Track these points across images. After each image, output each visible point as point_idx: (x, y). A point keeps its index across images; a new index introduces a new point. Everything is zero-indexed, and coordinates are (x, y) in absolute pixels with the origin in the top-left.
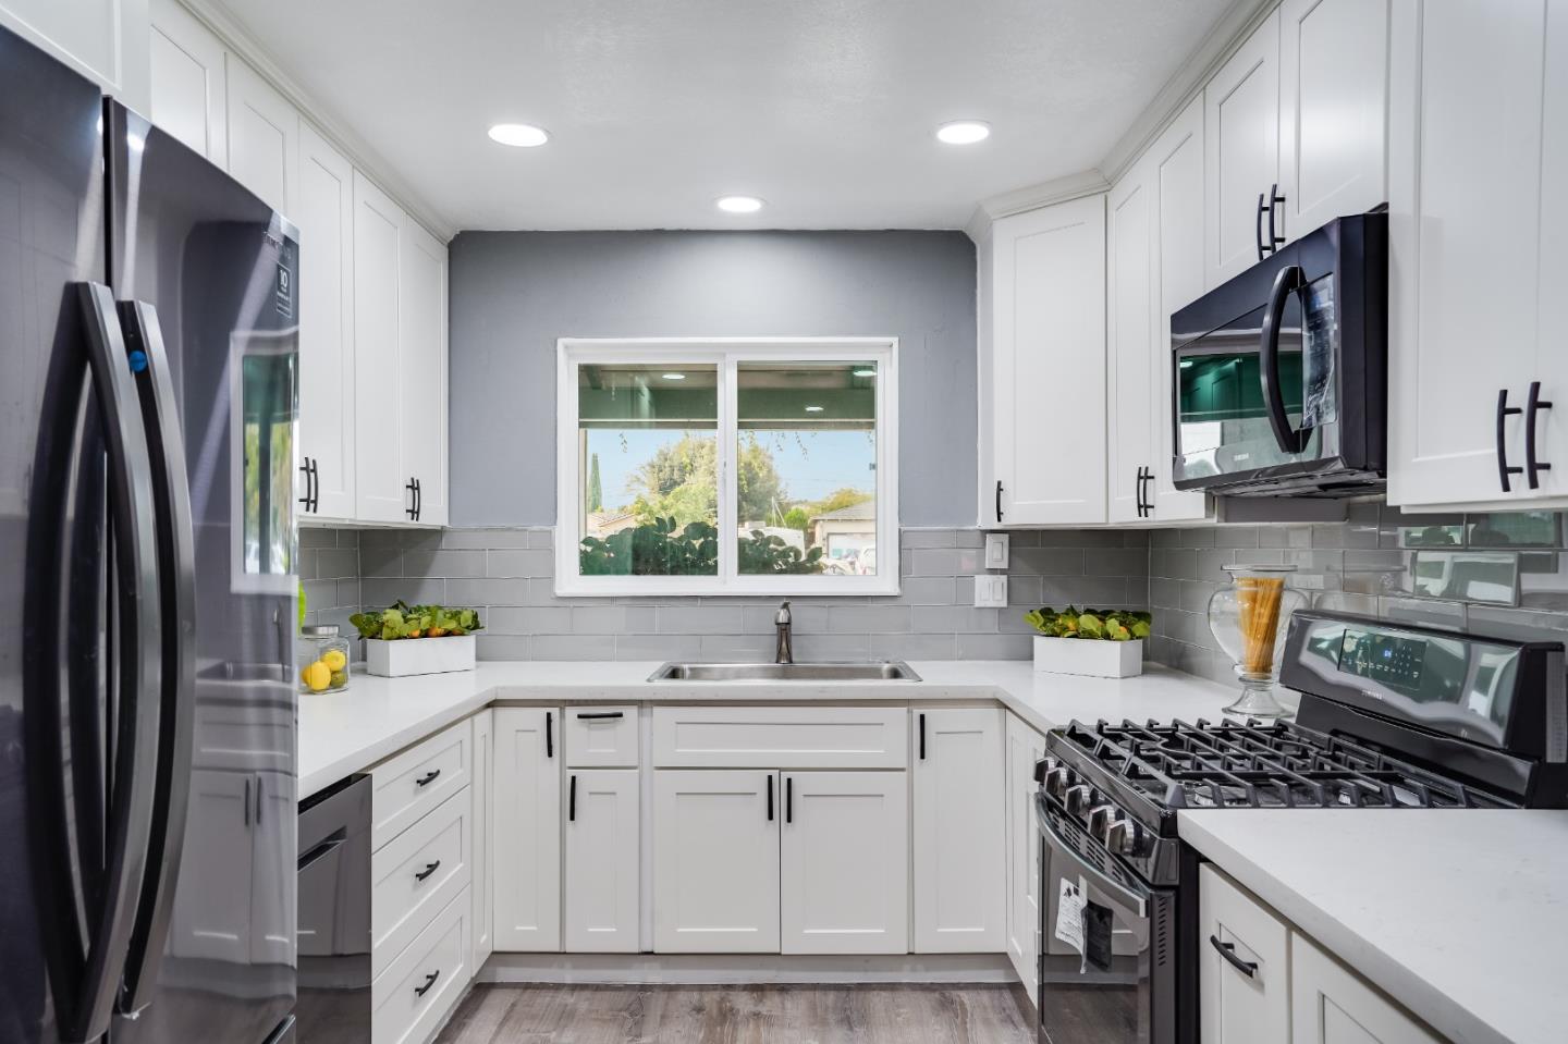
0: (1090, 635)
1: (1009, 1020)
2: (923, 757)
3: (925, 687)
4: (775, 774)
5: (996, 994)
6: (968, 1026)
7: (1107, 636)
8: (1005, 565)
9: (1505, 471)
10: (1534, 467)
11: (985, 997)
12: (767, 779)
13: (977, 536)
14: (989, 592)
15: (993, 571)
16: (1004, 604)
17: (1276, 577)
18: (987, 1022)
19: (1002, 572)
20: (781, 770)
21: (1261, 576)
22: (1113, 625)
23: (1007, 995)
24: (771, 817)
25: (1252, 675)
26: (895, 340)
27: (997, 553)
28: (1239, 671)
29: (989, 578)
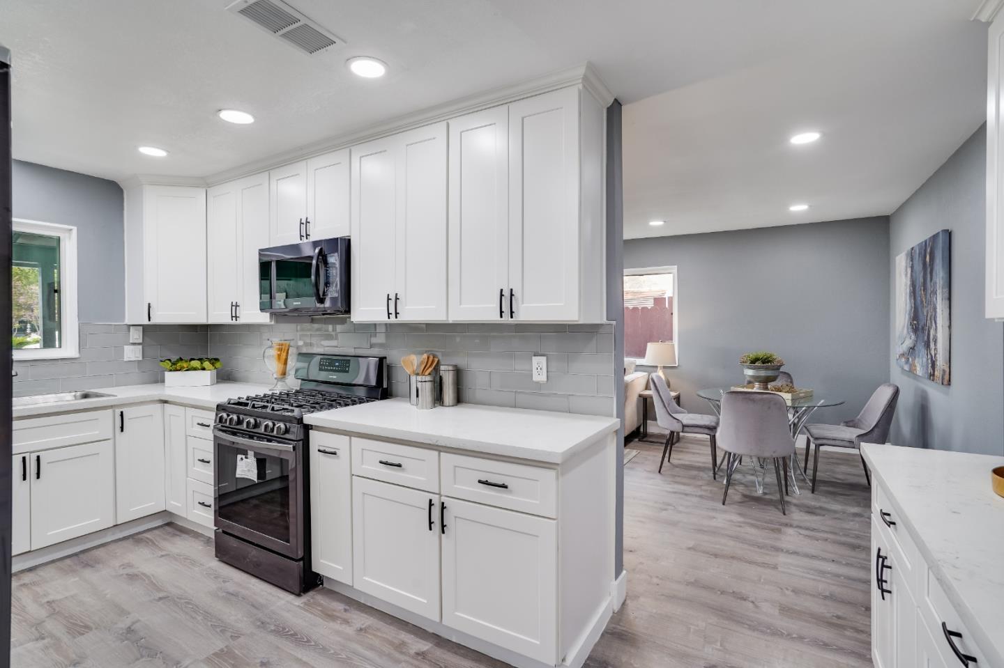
0: (195, 369)
1: (174, 535)
2: (122, 431)
3: (119, 399)
4: (27, 455)
5: (161, 529)
6: (157, 543)
7: (204, 369)
8: (141, 341)
9: (389, 314)
10: (397, 313)
11: (157, 532)
12: (22, 459)
13: (126, 327)
14: (132, 353)
15: (134, 344)
16: (141, 359)
17: (288, 342)
18: (165, 539)
19: (139, 344)
20: (31, 452)
21: (283, 342)
22: (206, 364)
23: (167, 528)
24: (24, 479)
25: (280, 376)
26: (75, 229)
27: (136, 335)
28: (275, 376)
29: (132, 347)
